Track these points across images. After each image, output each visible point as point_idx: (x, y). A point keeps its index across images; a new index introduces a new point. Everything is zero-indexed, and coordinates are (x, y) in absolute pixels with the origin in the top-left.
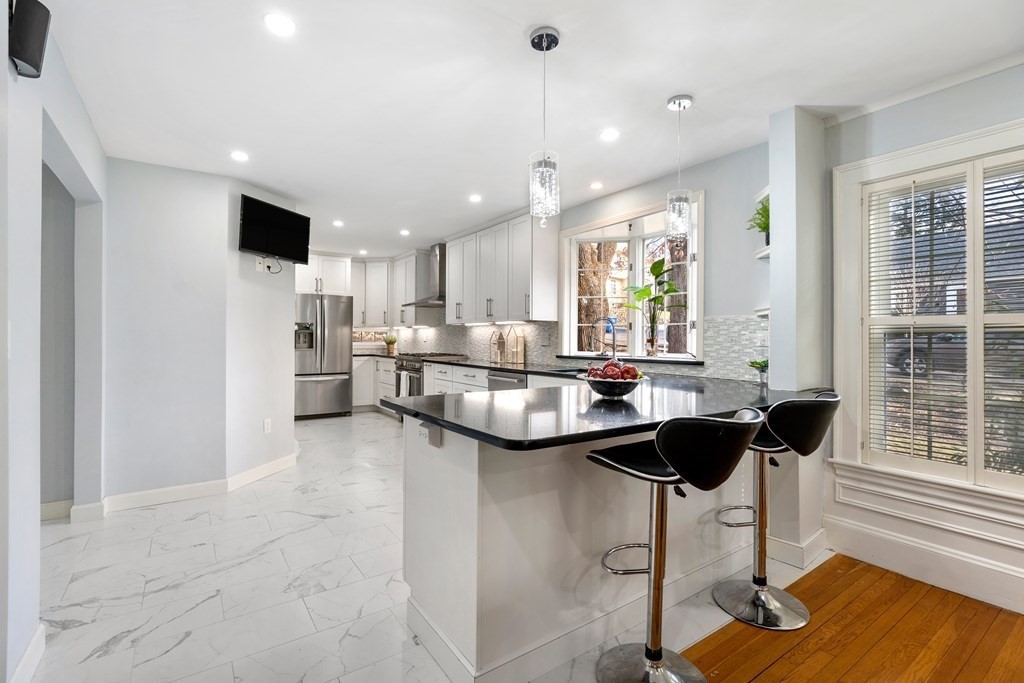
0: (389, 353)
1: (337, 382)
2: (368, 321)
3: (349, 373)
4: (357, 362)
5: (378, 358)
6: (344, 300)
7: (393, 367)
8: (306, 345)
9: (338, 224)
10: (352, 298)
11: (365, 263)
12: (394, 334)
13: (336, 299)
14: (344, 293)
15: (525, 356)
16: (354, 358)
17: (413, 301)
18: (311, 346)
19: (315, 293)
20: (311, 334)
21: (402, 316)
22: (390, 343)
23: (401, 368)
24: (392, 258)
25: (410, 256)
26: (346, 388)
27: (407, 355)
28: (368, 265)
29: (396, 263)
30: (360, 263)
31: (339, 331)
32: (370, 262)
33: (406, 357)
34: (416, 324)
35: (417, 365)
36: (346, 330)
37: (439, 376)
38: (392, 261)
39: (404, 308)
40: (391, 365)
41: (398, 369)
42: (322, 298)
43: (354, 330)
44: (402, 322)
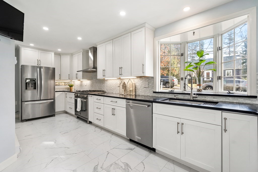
0: (70, 90)
1: (48, 103)
2: (62, 78)
3: (54, 99)
4: (57, 94)
5: (66, 93)
6: (51, 69)
7: (73, 96)
8: (33, 88)
9: (46, 29)
10: (55, 68)
11: (60, 55)
12: (72, 83)
13: (47, 69)
14: (52, 66)
15: (135, 92)
16: (56, 93)
17: (82, 70)
18: (35, 88)
19: (37, 66)
20: (35, 83)
21: (76, 76)
22: (71, 86)
23: (77, 97)
24: (72, 54)
25: (80, 52)
26: (52, 105)
27: (80, 91)
28: (62, 56)
29: (73, 56)
30: (58, 55)
31: (49, 82)
32: (63, 55)
33: (79, 92)
34: (83, 79)
35: (85, 96)
36: (52, 82)
37: (97, 101)
38: (72, 55)
39: (77, 73)
40: (73, 95)
41: (75, 97)
42: (40, 68)
43: (56, 81)
44: (77, 78)
